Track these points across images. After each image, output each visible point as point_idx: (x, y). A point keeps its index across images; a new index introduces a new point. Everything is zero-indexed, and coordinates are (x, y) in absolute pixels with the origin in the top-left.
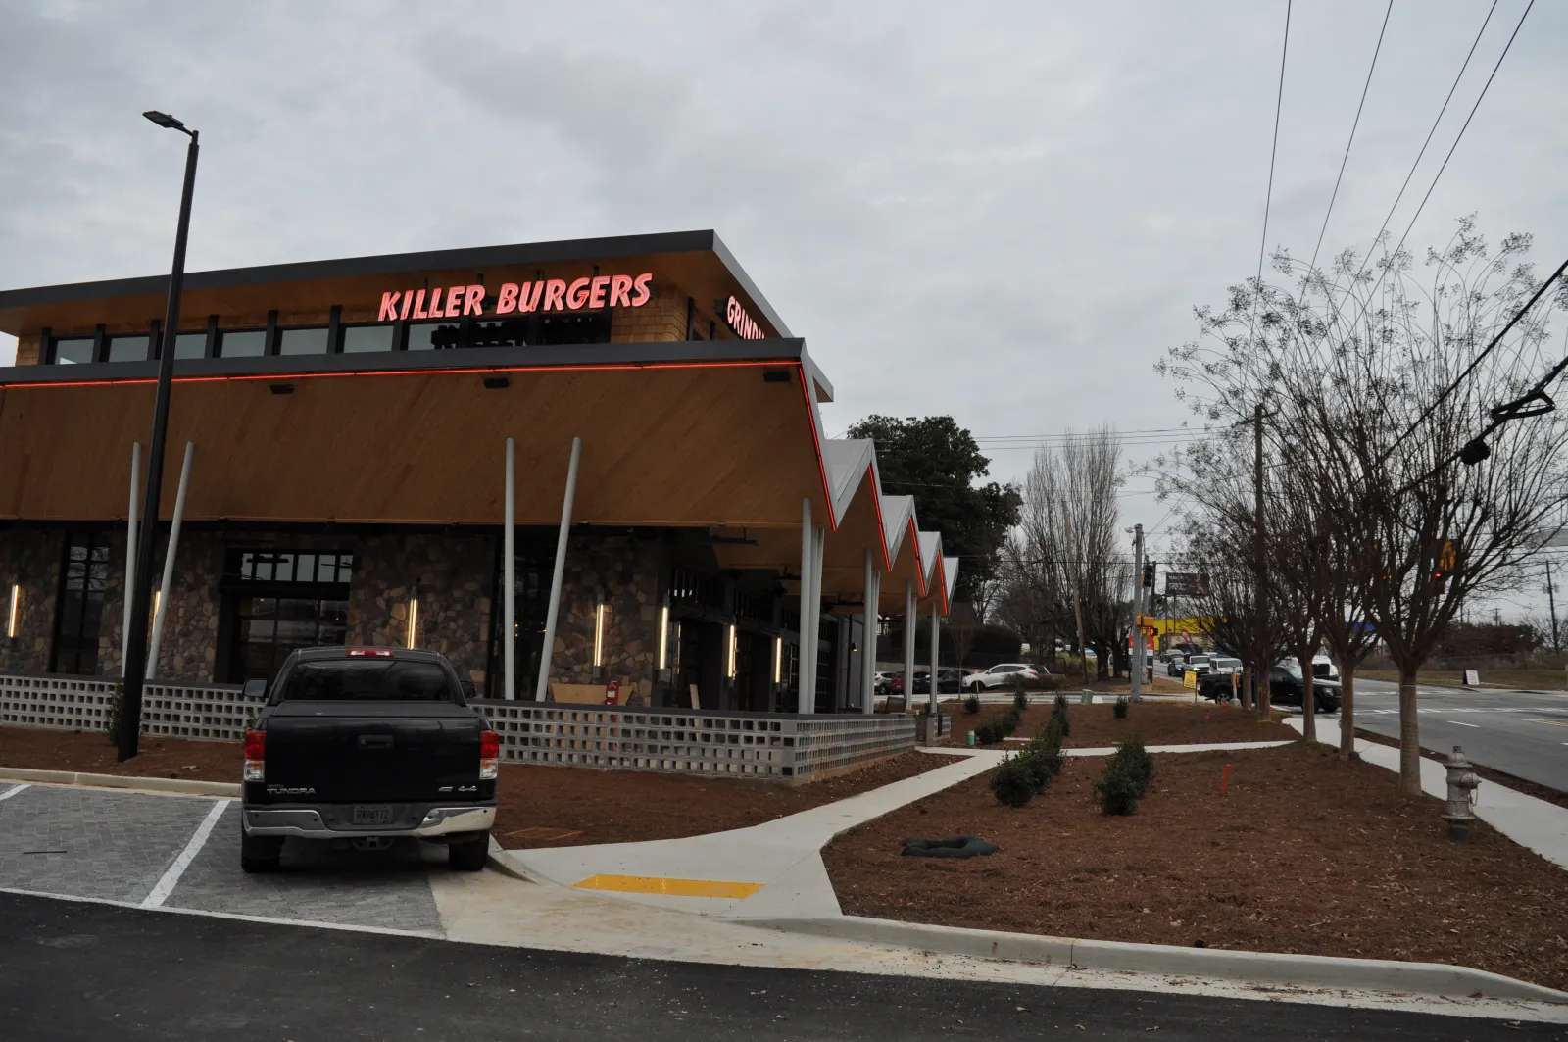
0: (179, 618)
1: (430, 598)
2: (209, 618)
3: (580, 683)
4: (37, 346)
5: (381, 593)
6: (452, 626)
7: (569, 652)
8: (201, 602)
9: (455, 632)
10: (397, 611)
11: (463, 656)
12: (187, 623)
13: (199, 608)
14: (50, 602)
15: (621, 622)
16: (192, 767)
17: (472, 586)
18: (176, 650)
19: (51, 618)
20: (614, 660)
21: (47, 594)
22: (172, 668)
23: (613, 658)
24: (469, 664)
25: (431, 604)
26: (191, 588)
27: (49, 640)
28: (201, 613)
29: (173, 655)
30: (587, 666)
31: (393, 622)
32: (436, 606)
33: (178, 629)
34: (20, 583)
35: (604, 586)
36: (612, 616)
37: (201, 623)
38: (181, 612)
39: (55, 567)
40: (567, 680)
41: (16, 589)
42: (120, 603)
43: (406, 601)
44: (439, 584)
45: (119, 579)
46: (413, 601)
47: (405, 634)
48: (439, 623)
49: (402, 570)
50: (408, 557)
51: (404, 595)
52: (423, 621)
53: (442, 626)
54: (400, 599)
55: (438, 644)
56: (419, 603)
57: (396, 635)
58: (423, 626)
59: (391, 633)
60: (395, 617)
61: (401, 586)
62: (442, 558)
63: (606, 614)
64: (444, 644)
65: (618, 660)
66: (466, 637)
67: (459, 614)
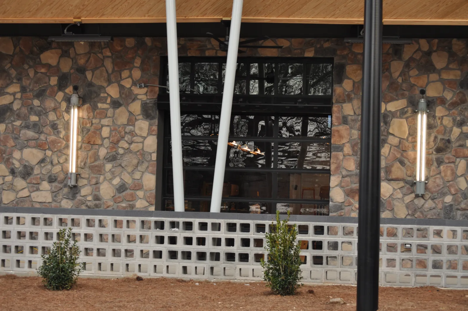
0: (103, 139)
1: (440, 111)
2: (145, 138)
8: (132, 121)
10: (400, 127)
12: (115, 144)
13: (129, 128)
18: (102, 178)
22: (97, 198)
25: (441, 118)
26: (116, 104)
28: (132, 133)
31: (393, 141)
32: (447, 122)
33: (103, 152)
37: (133, 146)
38: (106, 132)
42: (18, 123)
43: (410, 117)
44: (449, 96)
45: (14, 94)
46: (419, 116)
47: (410, 153)
48: (453, 140)
49: (400, 80)
50: (407, 66)
51: (406, 109)
52: (432, 138)
53: (457, 144)
54: (402, 113)
55: (452, 165)
56: (428, 117)
57: (398, 156)
58: (432, 144)
59: (391, 153)
60: (395, 134)
61: (403, 98)
62: (451, 66)
64: (462, 165)
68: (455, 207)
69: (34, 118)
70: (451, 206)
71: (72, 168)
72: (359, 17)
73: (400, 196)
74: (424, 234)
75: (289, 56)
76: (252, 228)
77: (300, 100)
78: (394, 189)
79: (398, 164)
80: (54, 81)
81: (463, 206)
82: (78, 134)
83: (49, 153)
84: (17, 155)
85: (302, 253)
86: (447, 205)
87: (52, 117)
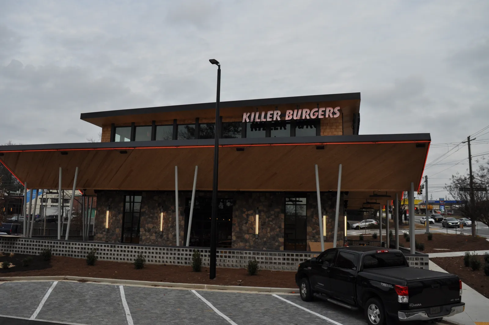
0: (170, 221)
1: (262, 214)
4: (110, 129)
5: (244, 212)
6: (271, 223)
7: (314, 231)
9: (272, 225)
10: (251, 218)
11: (276, 233)
14: (120, 216)
15: (331, 221)
16: (240, 281)
17: (277, 210)
18: (169, 232)
19: (121, 221)
20: (330, 234)
21: (119, 213)
22: (168, 238)
23: (329, 233)
24: (278, 235)
25: (263, 216)
27: (121, 229)
29: (168, 234)
30: (320, 236)
31: (250, 222)
32: (265, 217)
33: (170, 225)
34: (109, 210)
35: (325, 209)
36: (328, 219)
38: (170, 219)
39: (122, 204)
40: (314, 241)
41: (108, 212)
42: (147, 216)
43: (254, 215)
44: (265, 209)
45: (146, 208)
46: (256, 215)
47: (254, 226)
48: (266, 222)
49: (251, 205)
50: (253, 201)
52: (260, 222)
53: (268, 223)
54: (252, 214)
55: (266, 229)
56: (259, 216)
57: (251, 227)
58: (260, 223)
59: (249, 226)
60: (250, 220)
61: (252, 210)
62: (265, 201)
63: (326, 218)
64: (269, 229)
65: (331, 234)
66: (276, 227)
67: (273, 219)
69: (151, 215)
70: (266, 241)
71: (161, 230)
73: (251, 238)
78: (250, 237)
79: (251, 229)
80: (157, 205)
81: (269, 241)
82: (163, 220)
83: (155, 225)
84: (146, 225)
86: (264, 241)
87: (156, 215)
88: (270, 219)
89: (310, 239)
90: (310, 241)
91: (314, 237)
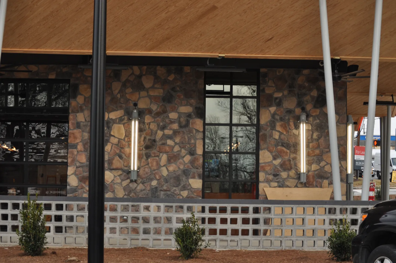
1: (148, 119)
3: (288, 186)
6: (170, 142)
7: (277, 162)
9: (173, 147)
10: (119, 131)
11: (182, 167)
15: (319, 138)
17: (185, 109)
20: (314, 167)
24: (186, 173)
25: (149, 124)
30: (292, 173)
31: (114, 140)
32: (153, 126)
35: (303, 109)
36: (311, 133)
40: (276, 184)
43: (127, 123)
44: (154, 107)
46: (133, 122)
47: (127, 150)
48: (157, 140)
49: (119, 96)
50: (124, 85)
51: (123, 117)
52: (142, 139)
53: (161, 143)
54: (121, 120)
55: (157, 158)
56: (139, 123)
57: (118, 152)
58: (142, 143)
59: (112, 149)
60: (115, 136)
61: (120, 109)
62: (156, 86)
63: (308, 131)
64: (164, 158)
65: (318, 167)
66: (183, 151)
67: (175, 133)
68: (159, 189)
70: (156, 188)
72: (89, 50)
73: (119, 181)
74: (137, 209)
75: (37, 78)
76: (10, 206)
77: (45, 111)
78: (115, 176)
79: (117, 158)
81: (165, 188)
85: (47, 224)
86: (153, 187)
88: (168, 132)
89: (268, 181)
90: (266, 184)
91: (275, 175)
